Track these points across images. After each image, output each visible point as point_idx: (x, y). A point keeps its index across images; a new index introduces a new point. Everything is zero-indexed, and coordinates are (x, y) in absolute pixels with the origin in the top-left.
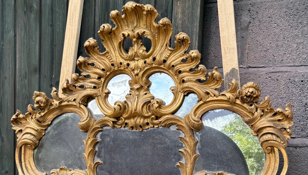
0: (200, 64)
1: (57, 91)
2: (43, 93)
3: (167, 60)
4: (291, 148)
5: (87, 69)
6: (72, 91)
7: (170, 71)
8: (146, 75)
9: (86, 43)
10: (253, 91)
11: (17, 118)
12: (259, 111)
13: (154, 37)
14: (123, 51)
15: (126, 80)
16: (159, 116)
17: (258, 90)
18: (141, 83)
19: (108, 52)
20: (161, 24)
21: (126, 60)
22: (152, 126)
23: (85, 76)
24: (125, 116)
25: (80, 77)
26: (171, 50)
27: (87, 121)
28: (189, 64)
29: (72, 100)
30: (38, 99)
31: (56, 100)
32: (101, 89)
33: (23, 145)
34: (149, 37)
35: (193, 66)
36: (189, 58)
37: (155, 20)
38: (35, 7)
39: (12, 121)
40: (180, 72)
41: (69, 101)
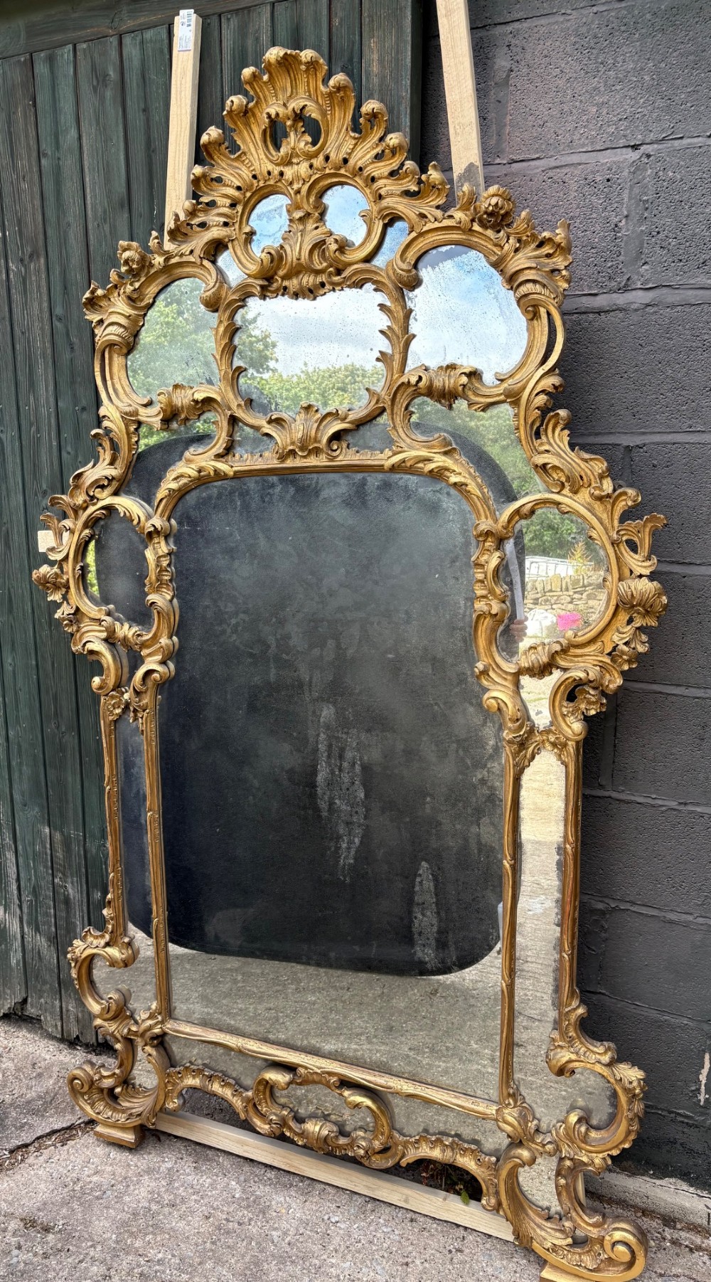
0: (407, 159)
1: (161, 237)
2: (135, 244)
3: (350, 158)
4: (591, 315)
5: (211, 190)
6: (186, 234)
7: (357, 179)
8: (315, 192)
9: (204, 138)
10: (497, 203)
11: (93, 298)
12: (511, 241)
13: (324, 114)
14: (271, 148)
15: (282, 206)
16: (340, 267)
17: (509, 200)
18: (306, 206)
19: (244, 153)
20: (333, 87)
21: (277, 165)
22: (331, 288)
23: (207, 204)
24: (281, 273)
25: (199, 206)
26: (355, 138)
27: (215, 288)
28: (388, 162)
29: (188, 253)
30: (126, 255)
31: (160, 254)
32: (237, 226)
33: (106, 347)
34: (314, 115)
35: (394, 164)
36: (387, 151)
37: (323, 80)
38: (113, 76)
39: (85, 304)
40: (373, 179)
41: (182, 255)
